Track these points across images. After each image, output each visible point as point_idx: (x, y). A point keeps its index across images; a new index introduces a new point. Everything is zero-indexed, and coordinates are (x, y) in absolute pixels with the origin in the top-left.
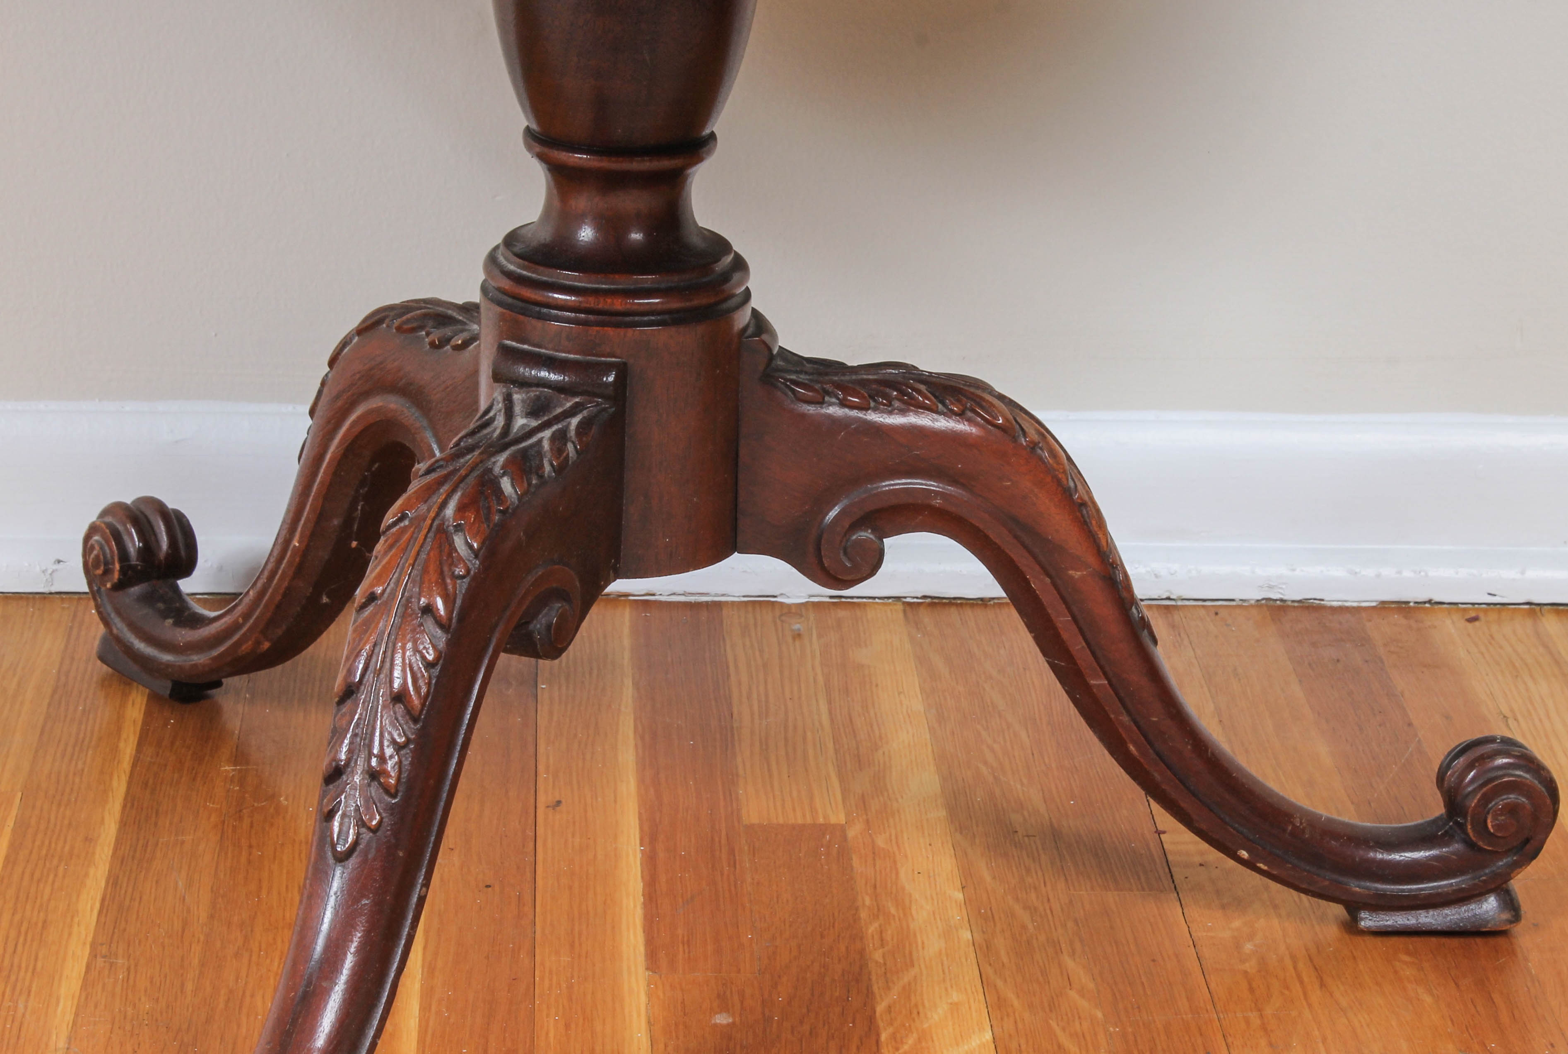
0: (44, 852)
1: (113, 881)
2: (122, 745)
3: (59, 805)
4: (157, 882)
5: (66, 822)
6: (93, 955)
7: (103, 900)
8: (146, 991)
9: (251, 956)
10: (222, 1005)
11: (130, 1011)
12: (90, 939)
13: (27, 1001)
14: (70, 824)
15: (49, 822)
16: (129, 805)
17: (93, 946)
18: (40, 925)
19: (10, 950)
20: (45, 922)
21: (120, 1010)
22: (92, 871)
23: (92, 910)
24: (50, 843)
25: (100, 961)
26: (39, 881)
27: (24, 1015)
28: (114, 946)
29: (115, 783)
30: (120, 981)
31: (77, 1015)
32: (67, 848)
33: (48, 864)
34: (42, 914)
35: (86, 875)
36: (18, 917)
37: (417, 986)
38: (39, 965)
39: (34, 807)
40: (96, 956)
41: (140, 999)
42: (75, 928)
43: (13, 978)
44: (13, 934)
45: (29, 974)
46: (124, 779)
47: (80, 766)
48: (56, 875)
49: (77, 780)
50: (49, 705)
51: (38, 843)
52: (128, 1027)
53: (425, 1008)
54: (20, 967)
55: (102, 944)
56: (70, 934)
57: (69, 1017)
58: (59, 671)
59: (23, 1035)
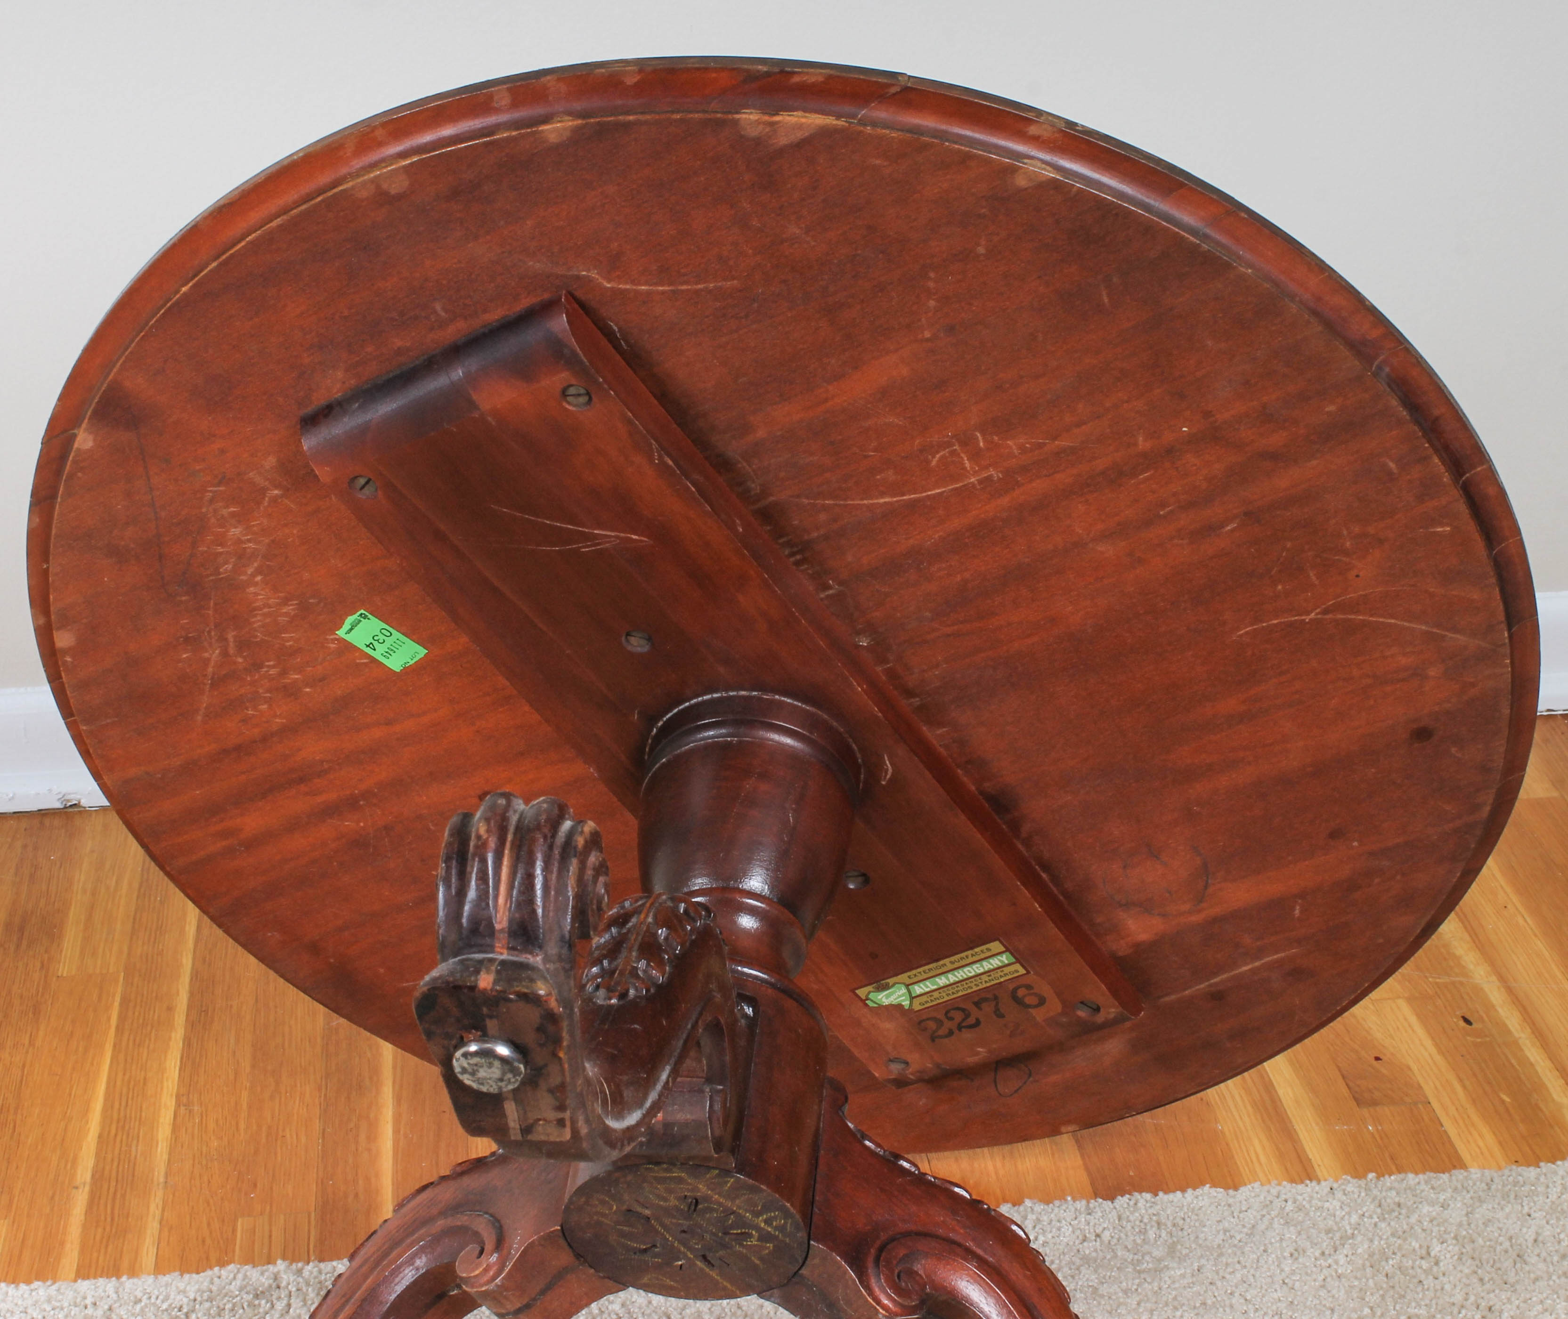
0: (141, 1021)
1: (188, 1042)
2: (187, 928)
3: (149, 982)
4: (216, 1041)
5: (154, 995)
6: (178, 1104)
7: (182, 1058)
8: (214, 1131)
9: (281, 1098)
10: (264, 1140)
11: (204, 1149)
12: (175, 1091)
13: (137, 1146)
14: (157, 996)
15: (143, 995)
16: (194, 979)
17: (178, 1097)
18: (142, 1081)
19: (124, 1103)
20: (145, 1079)
21: (198, 1148)
22: (173, 1035)
23: (175, 1067)
24: (145, 1013)
25: (182, 1108)
26: (139, 1046)
27: (136, 1157)
28: (191, 1096)
29: (184, 961)
30: (197, 1125)
31: (170, 1154)
32: (156, 1017)
33: (144, 1031)
34: (143, 1073)
35: (170, 1038)
36: (127, 1077)
37: (390, 1113)
38: (143, 1114)
39: (132, 984)
40: (179, 1106)
41: (210, 1138)
42: (165, 1084)
43: (127, 1127)
44: (125, 1091)
45: (137, 1123)
46: (190, 956)
47: (160, 947)
48: (150, 1040)
49: (160, 960)
50: (138, 897)
51: (137, 1014)
52: (204, 1162)
53: (396, 1131)
54: (131, 1117)
55: (183, 1095)
56: (162, 1089)
57: (165, 1157)
58: (143, 870)
59: (136, 1174)
